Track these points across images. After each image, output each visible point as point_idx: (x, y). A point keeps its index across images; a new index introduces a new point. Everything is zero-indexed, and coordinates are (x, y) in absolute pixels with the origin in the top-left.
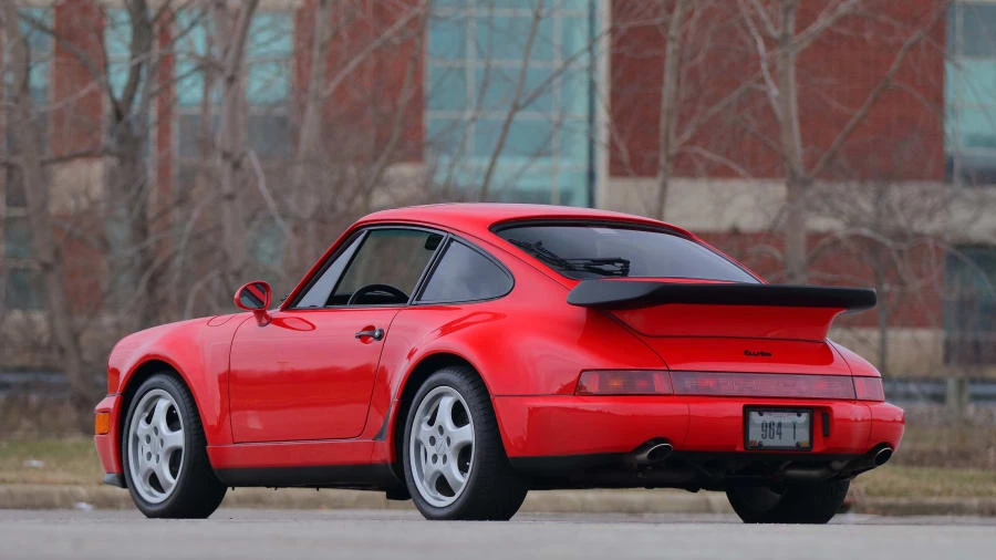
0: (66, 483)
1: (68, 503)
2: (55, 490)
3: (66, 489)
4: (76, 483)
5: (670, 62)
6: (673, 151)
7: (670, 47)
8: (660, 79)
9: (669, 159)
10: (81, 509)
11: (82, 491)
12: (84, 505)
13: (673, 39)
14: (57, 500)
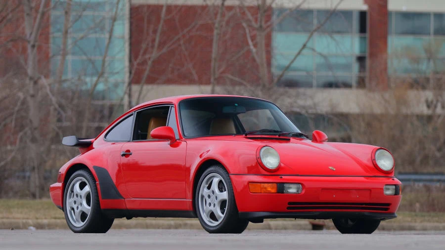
0: (23, 219)
1: (25, 227)
2: (20, 221)
3: (24, 221)
4: (27, 219)
5: (215, 38)
6: (217, 76)
7: (215, 32)
8: (211, 45)
9: (215, 79)
10: (31, 229)
11: (30, 221)
12: (32, 228)
13: (217, 28)
14: (21, 225)
